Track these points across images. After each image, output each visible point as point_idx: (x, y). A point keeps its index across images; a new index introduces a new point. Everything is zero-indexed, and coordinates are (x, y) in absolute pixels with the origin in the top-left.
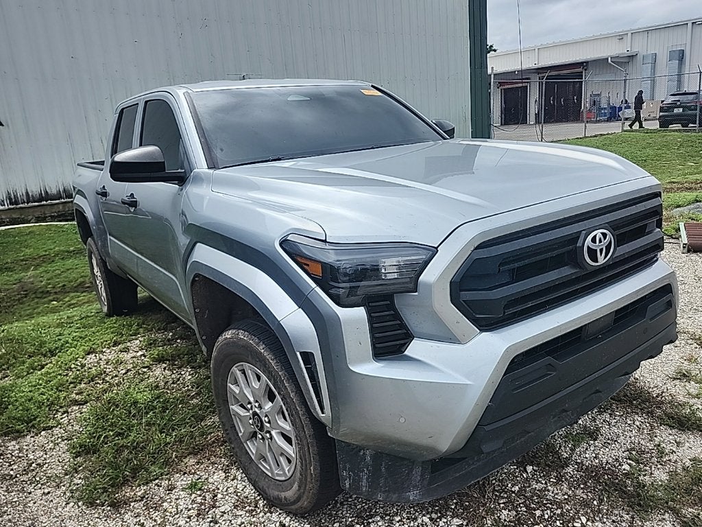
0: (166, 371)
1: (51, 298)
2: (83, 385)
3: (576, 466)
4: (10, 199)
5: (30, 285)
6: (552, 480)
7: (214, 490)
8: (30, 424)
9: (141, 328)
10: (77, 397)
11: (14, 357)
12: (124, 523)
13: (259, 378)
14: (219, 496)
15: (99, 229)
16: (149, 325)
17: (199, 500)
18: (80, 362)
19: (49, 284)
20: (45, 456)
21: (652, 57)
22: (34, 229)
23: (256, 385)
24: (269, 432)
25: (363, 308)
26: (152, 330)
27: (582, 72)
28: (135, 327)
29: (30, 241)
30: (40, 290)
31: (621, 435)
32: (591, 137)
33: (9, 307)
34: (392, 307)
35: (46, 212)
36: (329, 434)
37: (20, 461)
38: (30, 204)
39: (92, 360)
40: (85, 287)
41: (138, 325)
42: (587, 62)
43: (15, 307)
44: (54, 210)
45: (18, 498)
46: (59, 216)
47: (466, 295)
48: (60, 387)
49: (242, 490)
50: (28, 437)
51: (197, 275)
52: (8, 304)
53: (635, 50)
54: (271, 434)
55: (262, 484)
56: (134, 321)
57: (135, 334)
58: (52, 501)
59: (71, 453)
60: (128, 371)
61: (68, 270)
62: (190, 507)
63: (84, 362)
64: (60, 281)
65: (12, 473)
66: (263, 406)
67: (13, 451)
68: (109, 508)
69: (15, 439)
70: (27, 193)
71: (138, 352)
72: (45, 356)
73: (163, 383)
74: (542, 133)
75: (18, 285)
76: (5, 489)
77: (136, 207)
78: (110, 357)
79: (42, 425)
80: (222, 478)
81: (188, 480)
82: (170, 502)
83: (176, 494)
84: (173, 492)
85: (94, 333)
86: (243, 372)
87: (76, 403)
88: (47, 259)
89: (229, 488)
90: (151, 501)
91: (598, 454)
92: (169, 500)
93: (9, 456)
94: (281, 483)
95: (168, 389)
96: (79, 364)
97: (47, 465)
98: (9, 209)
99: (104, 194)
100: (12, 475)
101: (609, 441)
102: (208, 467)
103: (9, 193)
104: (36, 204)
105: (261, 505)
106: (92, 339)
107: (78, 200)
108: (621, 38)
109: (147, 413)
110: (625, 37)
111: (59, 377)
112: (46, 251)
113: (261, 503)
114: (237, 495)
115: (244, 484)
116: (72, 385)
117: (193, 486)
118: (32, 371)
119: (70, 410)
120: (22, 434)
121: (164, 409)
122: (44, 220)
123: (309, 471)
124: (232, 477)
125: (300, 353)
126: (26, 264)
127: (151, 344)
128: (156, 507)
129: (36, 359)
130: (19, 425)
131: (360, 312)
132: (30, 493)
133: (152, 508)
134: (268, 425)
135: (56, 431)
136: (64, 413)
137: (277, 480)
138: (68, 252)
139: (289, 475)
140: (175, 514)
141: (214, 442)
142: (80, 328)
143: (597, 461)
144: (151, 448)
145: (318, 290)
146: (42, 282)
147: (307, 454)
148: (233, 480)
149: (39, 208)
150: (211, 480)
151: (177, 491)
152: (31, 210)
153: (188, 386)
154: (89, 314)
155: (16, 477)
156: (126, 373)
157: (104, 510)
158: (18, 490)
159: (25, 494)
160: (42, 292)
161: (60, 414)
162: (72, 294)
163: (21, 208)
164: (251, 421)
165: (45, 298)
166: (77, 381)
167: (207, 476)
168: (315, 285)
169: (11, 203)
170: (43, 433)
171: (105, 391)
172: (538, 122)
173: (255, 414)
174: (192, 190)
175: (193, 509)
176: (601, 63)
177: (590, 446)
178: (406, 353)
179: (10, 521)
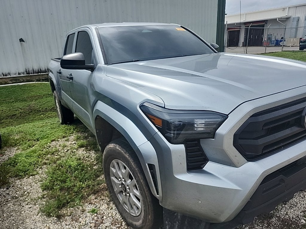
0: (84, 151)
1: (41, 113)
2: (49, 156)
3: (277, 218)
4: (27, 72)
5: (33, 108)
6: (265, 225)
7: (102, 214)
8: (25, 173)
9: (75, 130)
10: (46, 161)
11: (23, 141)
12: (62, 227)
13: (125, 168)
14: (105, 217)
15: (58, 87)
16: (78, 130)
17: (96, 218)
18: (49, 145)
19: (41, 107)
20: (31, 189)
21: (297, 18)
22: (36, 84)
23: (124, 171)
24: (129, 193)
25: (183, 145)
26: (79, 132)
27: (264, 25)
28: (72, 130)
29: (33, 89)
30: (37, 110)
31: (298, 203)
32: (268, 53)
33: (24, 116)
34: (198, 144)
35: (41, 78)
36: (160, 204)
37: (20, 190)
38: (34, 74)
39: (53, 144)
40: (54, 109)
41: (73, 129)
42: (267, 20)
43: (27, 116)
44: (43, 77)
45: (18, 208)
46: (45, 79)
47: (241, 142)
48: (39, 156)
49: (115, 215)
50: (25, 178)
51: (98, 116)
52: (24, 115)
53: (290, 15)
54: (129, 195)
55: (124, 215)
56: (72, 127)
57: (72, 133)
58: (32, 212)
59: (42, 188)
60: (69, 150)
61: (48, 102)
62: (91, 221)
63: (50, 145)
64: (45, 106)
65: (17, 195)
66: (126, 181)
67: (18, 185)
68: (56, 218)
69: (19, 179)
70: (33, 70)
71: (72, 141)
72: (35, 140)
73: (82, 157)
74: (246, 51)
75: (28, 107)
76: (13, 203)
77: (72, 80)
78: (61, 143)
79: (30, 174)
80: (106, 208)
81: (91, 207)
82: (83, 218)
83: (85, 214)
84: (84, 213)
85: (55, 132)
86: (118, 164)
87: (45, 164)
88: (40, 97)
89: (109, 213)
90: (74, 217)
91: (288, 212)
92: (82, 217)
93: (16, 187)
94: (133, 217)
95: (84, 160)
96: (48, 146)
97: (31, 193)
98: (26, 76)
99: (60, 73)
100: (16, 197)
101: (292, 206)
102: (100, 201)
103: (26, 70)
104: (37, 74)
105: (124, 225)
106: (54, 134)
107: (50, 74)
108: (284, 9)
109: (75, 171)
110: (285, 9)
111: (39, 152)
112: (40, 94)
113: (124, 223)
114: (113, 218)
115: (116, 212)
116: (44, 156)
117: (93, 211)
118: (29, 147)
119: (43, 167)
120: (22, 177)
121: (83, 170)
122: (39, 81)
123: (148, 217)
124: (111, 208)
125: (148, 164)
126: (32, 98)
127: (78, 138)
128: (76, 220)
129: (31, 142)
130: (21, 173)
131: (182, 147)
132: (23, 207)
133: (75, 220)
134: (128, 190)
135: (37, 176)
136: (40, 168)
137: (132, 215)
138: (48, 94)
139: (138, 215)
140: (85, 225)
141: (103, 188)
142: (50, 129)
143: (287, 216)
144: (76, 189)
145: (159, 133)
146: (38, 106)
147: (148, 209)
148: (111, 209)
149: (38, 76)
150: (101, 208)
151: (86, 212)
152: (35, 77)
153: (93, 159)
154: (54, 123)
155: (18, 198)
156: (67, 151)
157: (53, 219)
158: (18, 205)
159: (21, 207)
160: (38, 111)
161: (38, 168)
162: (49, 112)
163: (31, 76)
164: (120, 186)
165: (38, 113)
166: (47, 153)
167: (99, 206)
168: (158, 131)
169: (27, 74)
170: (31, 177)
171: (58, 159)
172: (243, 46)
173: (122, 184)
174: (96, 74)
175: (93, 223)
176: (274, 21)
177: (283, 207)
178: (204, 169)
179: (13, 220)
